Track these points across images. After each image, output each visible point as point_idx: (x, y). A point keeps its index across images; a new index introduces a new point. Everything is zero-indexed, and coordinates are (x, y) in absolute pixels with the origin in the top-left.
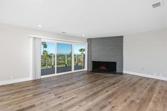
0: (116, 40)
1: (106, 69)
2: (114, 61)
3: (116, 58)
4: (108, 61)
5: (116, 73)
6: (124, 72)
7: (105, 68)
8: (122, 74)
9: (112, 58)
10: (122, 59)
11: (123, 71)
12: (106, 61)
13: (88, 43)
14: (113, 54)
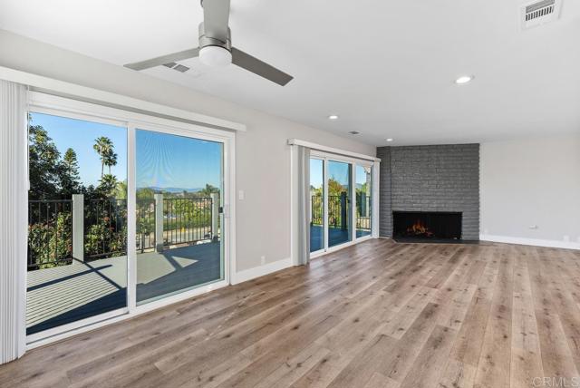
0: (461, 155)
1: (429, 231)
2: (456, 210)
3: (462, 202)
4: (440, 210)
5: (459, 241)
6: (482, 237)
7: (424, 229)
8: (476, 242)
9: (451, 202)
10: (477, 204)
11: (478, 235)
12: (434, 210)
13: (380, 160)
14: (452, 190)
